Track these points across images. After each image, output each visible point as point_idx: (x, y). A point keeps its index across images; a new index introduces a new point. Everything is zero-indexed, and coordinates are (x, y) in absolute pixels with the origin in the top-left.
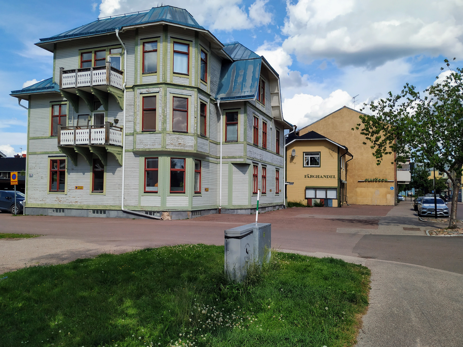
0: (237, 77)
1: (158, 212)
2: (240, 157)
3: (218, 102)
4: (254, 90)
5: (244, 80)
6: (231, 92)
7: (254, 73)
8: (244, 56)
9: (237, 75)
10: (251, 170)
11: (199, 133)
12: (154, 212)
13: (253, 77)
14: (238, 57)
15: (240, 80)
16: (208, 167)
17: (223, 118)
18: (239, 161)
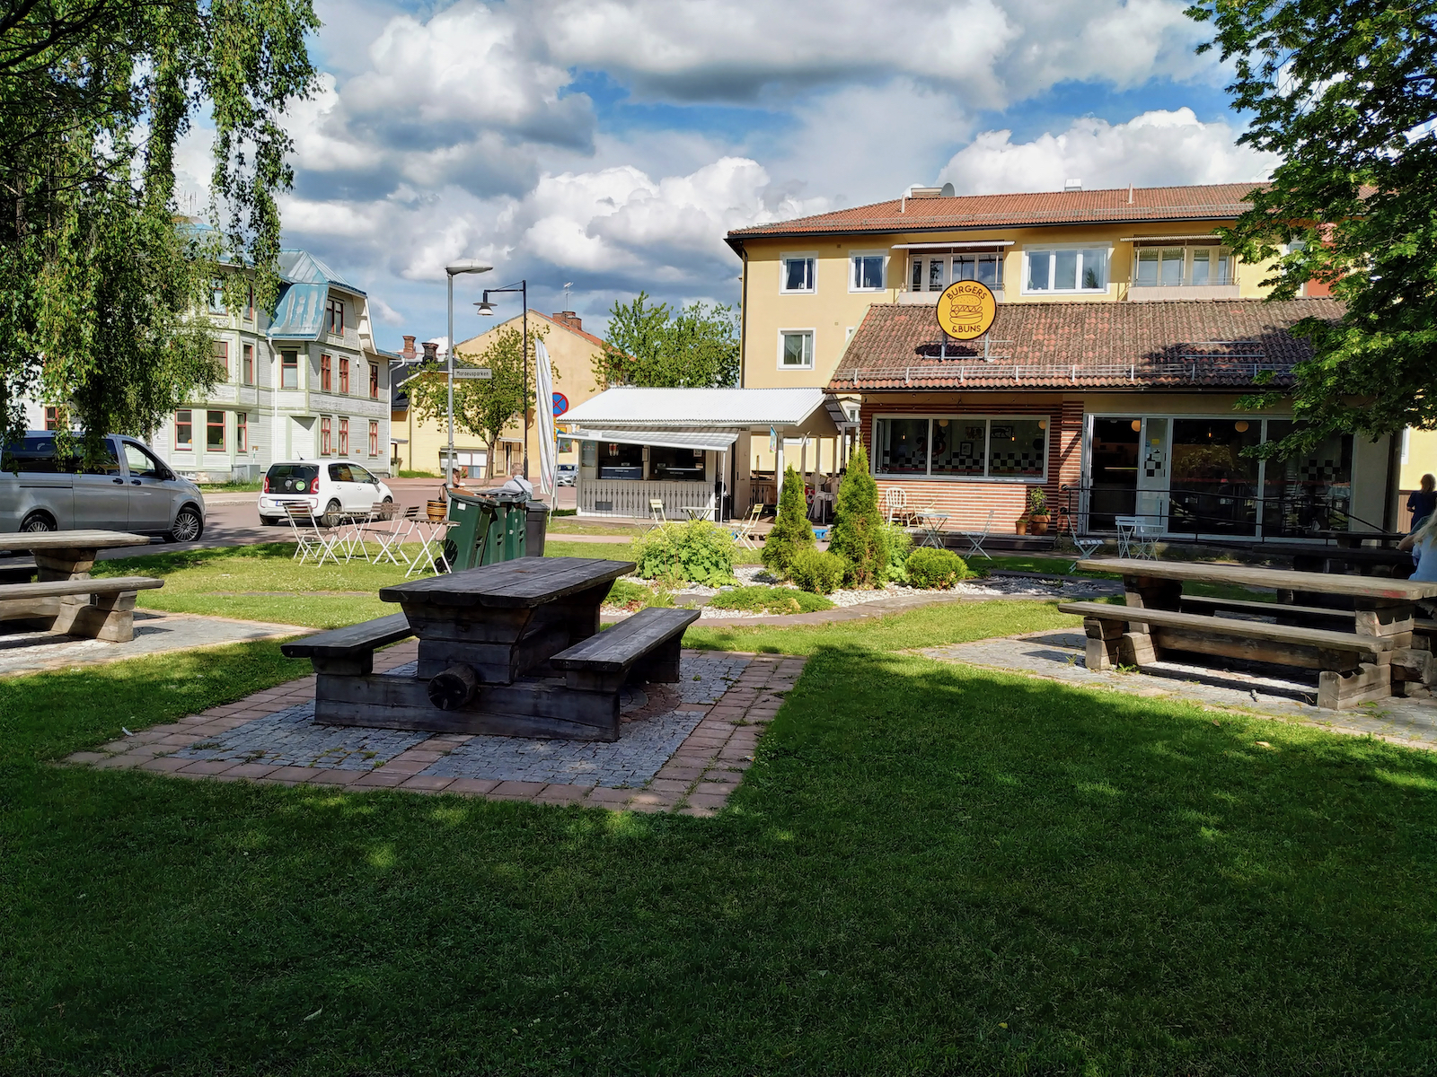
0: (296, 307)
1: (193, 472)
2: (300, 409)
3: (270, 339)
4: (317, 326)
5: (305, 311)
6: (287, 327)
7: (318, 302)
8: (308, 276)
9: (297, 303)
10: (317, 425)
11: (242, 382)
12: (188, 472)
13: (317, 308)
14: (299, 277)
15: (300, 310)
16: (257, 420)
17: (278, 358)
18: (298, 413)
